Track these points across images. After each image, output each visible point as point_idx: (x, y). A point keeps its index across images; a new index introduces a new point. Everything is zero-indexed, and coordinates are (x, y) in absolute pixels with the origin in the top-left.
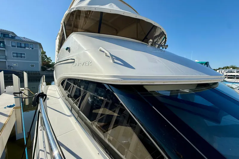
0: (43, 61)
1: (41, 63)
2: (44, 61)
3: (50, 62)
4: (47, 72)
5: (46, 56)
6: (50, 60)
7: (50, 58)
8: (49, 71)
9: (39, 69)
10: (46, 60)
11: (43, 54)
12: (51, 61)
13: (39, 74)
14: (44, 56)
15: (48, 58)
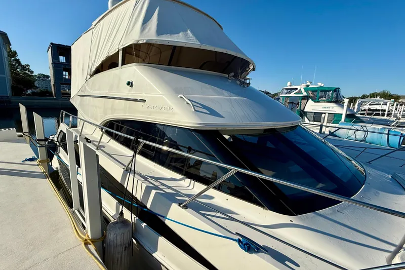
0: (12, 73)
1: (10, 78)
2: (16, 74)
3: (30, 76)
4: (26, 99)
5: (18, 61)
6: (29, 71)
7: (28, 65)
8: (29, 95)
9: (9, 93)
10: (18, 70)
11: (12, 57)
12: (32, 72)
13: (10, 102)
14: (13, 61)
15: (24, 66)
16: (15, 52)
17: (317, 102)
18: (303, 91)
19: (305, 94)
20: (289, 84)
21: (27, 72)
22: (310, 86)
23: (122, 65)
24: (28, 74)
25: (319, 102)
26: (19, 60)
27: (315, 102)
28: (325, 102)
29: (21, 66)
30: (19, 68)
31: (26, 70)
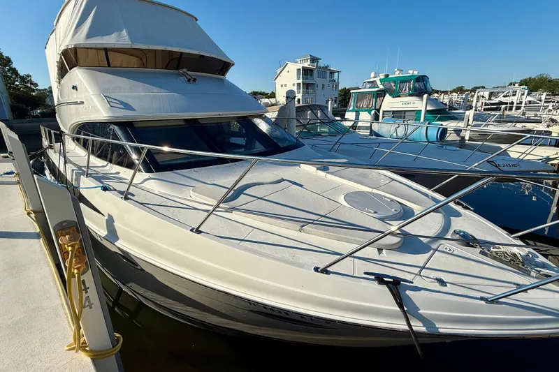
0: (9, 88)
1: (6, 96)
2: (15, 88)
3: (34, 91)
4: (32, 122)
5: (14, 71)
6: (31, 84)
7: (29, 76)
8: (37, 116)
9: (8, 115)
10: (17, 83)
11: (5, 66)
12: (36, 85)
14: (8, 71)
15: (23, 77)
16: (8, 58)
17: (396, 97)
18: (379, 83)
19: (381, 87)
20: (372, 75)
21: (29, 85)
22: (390, 76)
23: (70, 70)
24: (30, 87)
25: (399, 96)
26: (15, 69)
27: (393, 97)
28: (406, 96)
29: (20, 77)
30: (17, 81)
31: (27, 83)
